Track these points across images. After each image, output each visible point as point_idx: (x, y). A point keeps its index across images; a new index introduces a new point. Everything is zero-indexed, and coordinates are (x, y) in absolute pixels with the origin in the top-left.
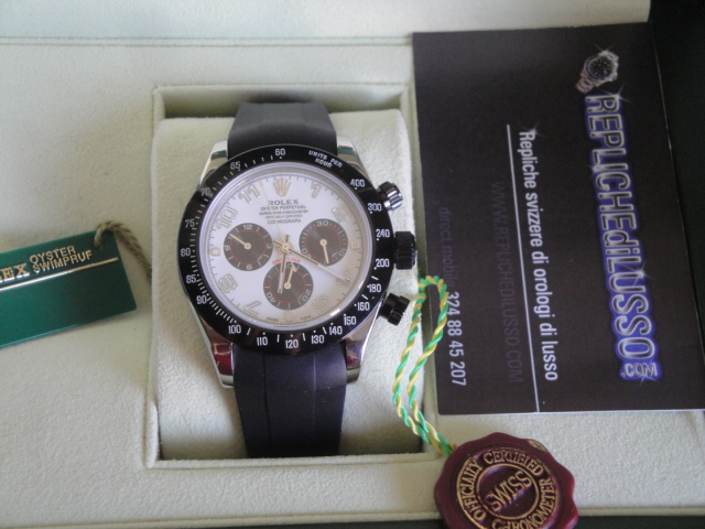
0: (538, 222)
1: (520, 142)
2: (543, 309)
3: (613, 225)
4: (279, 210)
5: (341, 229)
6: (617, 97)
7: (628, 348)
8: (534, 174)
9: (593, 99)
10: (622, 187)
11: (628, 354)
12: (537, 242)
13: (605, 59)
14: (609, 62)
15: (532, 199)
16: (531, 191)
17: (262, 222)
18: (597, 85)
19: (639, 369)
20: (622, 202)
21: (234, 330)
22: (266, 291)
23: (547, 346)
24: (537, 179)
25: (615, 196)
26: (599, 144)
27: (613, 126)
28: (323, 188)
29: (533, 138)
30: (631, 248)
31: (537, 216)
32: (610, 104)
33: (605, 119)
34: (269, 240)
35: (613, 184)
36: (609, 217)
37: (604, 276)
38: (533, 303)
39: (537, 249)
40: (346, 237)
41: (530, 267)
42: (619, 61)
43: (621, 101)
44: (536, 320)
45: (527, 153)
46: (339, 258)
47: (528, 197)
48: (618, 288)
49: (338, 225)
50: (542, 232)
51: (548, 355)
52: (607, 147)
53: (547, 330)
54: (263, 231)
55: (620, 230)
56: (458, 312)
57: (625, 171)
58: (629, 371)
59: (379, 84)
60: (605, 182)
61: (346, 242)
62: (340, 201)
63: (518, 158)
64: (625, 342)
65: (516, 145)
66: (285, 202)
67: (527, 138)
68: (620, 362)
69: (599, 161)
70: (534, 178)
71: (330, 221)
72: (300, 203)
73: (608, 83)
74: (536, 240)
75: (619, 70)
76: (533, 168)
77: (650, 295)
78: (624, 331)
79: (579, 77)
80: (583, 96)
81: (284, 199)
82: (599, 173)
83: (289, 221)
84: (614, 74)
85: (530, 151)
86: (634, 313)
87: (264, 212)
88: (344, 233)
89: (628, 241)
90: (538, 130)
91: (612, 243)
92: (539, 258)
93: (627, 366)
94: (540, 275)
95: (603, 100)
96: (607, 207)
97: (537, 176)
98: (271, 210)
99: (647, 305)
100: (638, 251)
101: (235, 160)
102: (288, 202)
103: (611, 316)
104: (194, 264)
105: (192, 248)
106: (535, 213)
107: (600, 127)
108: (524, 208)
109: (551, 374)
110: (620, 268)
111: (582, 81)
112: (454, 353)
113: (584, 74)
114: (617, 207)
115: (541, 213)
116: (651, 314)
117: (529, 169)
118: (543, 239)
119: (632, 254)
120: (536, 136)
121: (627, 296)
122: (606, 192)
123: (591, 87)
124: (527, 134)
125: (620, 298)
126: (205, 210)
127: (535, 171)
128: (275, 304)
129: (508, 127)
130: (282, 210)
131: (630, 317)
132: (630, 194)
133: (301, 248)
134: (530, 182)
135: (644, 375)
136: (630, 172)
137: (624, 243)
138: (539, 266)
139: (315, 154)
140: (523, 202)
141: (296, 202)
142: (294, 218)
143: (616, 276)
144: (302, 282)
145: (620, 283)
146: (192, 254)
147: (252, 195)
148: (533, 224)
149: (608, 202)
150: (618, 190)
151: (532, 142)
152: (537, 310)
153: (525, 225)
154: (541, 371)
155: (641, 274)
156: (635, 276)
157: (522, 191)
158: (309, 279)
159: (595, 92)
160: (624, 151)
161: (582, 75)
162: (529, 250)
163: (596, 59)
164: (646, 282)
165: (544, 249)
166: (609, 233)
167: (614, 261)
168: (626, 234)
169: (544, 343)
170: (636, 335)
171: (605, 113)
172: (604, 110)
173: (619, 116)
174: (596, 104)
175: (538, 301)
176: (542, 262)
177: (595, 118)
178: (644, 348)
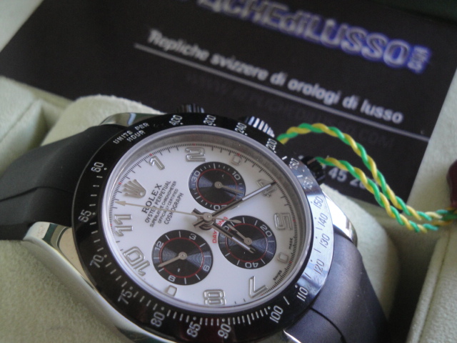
0: (244, 65)
1: (157, 45)
2: (331, 98)
4: (158, 206)
5: (211, 164)
7: (396, 56)
8: (195, 49)
11: (400, 61)
12: (262, 75)
15: (216, 59)
16: (210, 57)
17: (162, 229)
19: (417, 59)
20: (258, 6)
21: (277, 315)
22: (242, 265)
23: (366, 108)
24: (202, 47)
25: (250, 8)
28: (158, 155)
29: (160, 35)
30: (304, 19)
31: (237, 63)
34: (186, 233)
35: (238, 4)
36: (266, 20)
37: (320, 46)
38: (321, 102)
39: (269, 77)
40: (222, 165)
41: (284, 88)
44: (338, 106)
45: (172, 45)
46: (242, 181)
47: (215, 62)
48: (336, 41)
49: (206, 165)
50: (255, 66)
51: (375, 112)
53: (350, 103)
54: (173, 234)
55: (283, 18)
58: (417, 65)
59: (19, 119)
60: (232, 8)
61: (227, 166)
62: (182, 150)
63: (172, 53)
64: (388, 58)
65: (159, 49)
66: (152, 197)
67: (157, 38)
68: (404, 69)
69: (210, 4)
70: (199, 50)
71: (198, 169)
72: (162, 183)
74: (260, 74)
76: (189, 47)
77: (352, 25)
78: (377, 54)
81: (148, 195)
82: (222, 8)
83: (176, 204)
85: (172, 42)
86: (363, 41)
87: (151, 221)
88: (217, 164)
89: (296, 18)
91: (292, 28)
92: (279, 79)
93: (411, 65)
94: (295, 85)
96: (257, 17)
97: (199, 48)
98: (155, 214)
99: (361, 31)
101: (77, 214)
102: (153, 194)
103: (358, 56)
104: (178, 316)
105: (158, 309)
106: (233, 64)
108: (225, 69)
110: (319, 32)
112: (341, 177)
114: (261, 12)
115: (236, 60)
116: (370, 30)
117: (188, 50)
118: (263, 68)
119: (309, 20)
121: (346, 39)
122: (242, 12)
124: (153, 38)
125: (345, 44)
126: (120, 271)
127: (193, 46)
128: (261, 265)
129: (137, 46)
130: (160, 204)
131: (365, 44)
133: (212, 209)
134: (202, 55)
135: (424, 59)
137: (297, 21)
138: (287, 82)
139: (120, 138)
140: (218, 67)
141: (158, 187)
142: (176, 198)
143: (324, 38)
144: (250, 227)
145: (332, 36)
146: (165, 313)
147: (125, 223)
148: (243, 69)
149: (252, 14)
151: (163, 37)
152: (329, 101)
153: (242, 75)
154: (390, 123)
155: (330, 23)
156: (330, 27)
157: (206, 63)
158: (250, 219)
162: (266, 83)
164: (339, 23)
165: (272, 72)
166: (282, 25)
167: (309, 33)
168: (289, 16)
169: (362, 109)
170: (384, 48)
175: (320, 97)
176: (284, 79)
178: (398, 49)
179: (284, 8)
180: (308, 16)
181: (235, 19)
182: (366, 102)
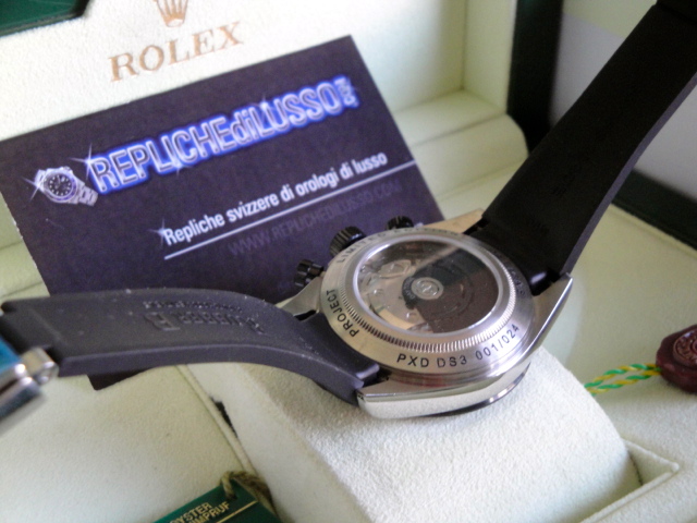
0: (254, 203)
1: (179, 243)
2: (331, 179)
3: (228, 138)
6: (90, 162)
7: (332, 103)
8: (208, 220)
9: (101, 185)
10: (187, 137)
11: (337, 104)
12: (273, 200)
13: (47, 183)
14: (49, 179)
15: (234, 215)
16: (226, 218)
18: (82, 184)
19: (346, 93)
20: (202, 134)
23: (360, 168)
24: (212, 215)
25: (199, 142)
26: (150, 169)
27: (126, 158)
29: (170, 231)
30: (244, 118)
31: (249, 205)
32: (101, 168)
33: (120, 169)
35: (188, 146)
36: (222, 143)
37: (278, 137)
38: (328, 189)
39: (280, 198)
41: (298, 200)
42: (45, 169)
43: (94, 155)
44: (342, 183)
45: (188, 232)
47: (233, 219)
48: (285, 122)
50: (262, 197)
51: (366, 165)
52: (151, 160)
53: (346, 172)
55: (230, 130)
57: (170, 138)
58: (351, 101)
60: (188, 154)
63: (196, 239)
64: (329, 108)
65: (184, 244)
67: (171, 236)
68: (346, 110)
69: (168, 164)
70: (211, 219)
73: (76, 174)
74: (272, 201)
75: (56, 166)
76: (201, 223)
77: (281, 94)
78: (319, 111)
79: (80, 204)
80: (100, 196)
82: (181, 161)
84: (62, 170)
85: (185, 229)
86: (300, 105)
89: (238, 122)
90: (159, 227)
91: (246, 135)
92: (287, 194)
93: (347, 103)
94: (302, 189)
95: (98, 176)
96: (213, 147)
97: (209, 216)
99: (289, 97)
106: (246, 209)
107: (131, 171)
108: (246, 220)
109: (380, 159)
110: (266, 124)
111: (84, 201)
113: (74, 200)
114: (210, 137)
115: (244, 203)
116: (296, 91)
117: (204, 226)
118: (268, 194)
119: (249, 116)
120: (166, 227)
121: (289, 114)
122: (198, 151)
123: (88, 190)
124: (168, 238)
125: (293, 119)
127: (203, 219)
129: (167, 257)
131: (305, 108)
132: (192, 129)
134: (218, 221)
135: (348, 88)
136: (169, 132)
137: (242, 124)
138: (294, 192)
140: (240, 222)
143: (275, 127)
145: (280, 121)
148: (257, 208)
149: (207, 147)
150: (192, 140)
151: (174, 231)
152: (334, 184)
153: (262, 215)
154: (382, 169)
155: (264, 106)
156: (268, 110)
157: (229, 226)
159: (91, 184)
160: (149, 143)
161: (75, 202)
162: (283, 205)
163: (51, 193)
164: (270, 100)
165: (277, 192)
166: (238, 140)
167: (262, 131)
168: (232, 125)
169: (358, 172)
170: (317, 100)
171: (113, 170)
172: (109, 171)
173: (111, 155)
174: (106, 180)
175: (325, 185)
176: (290, 191)
177: (122, 177)
178: (327, 93)
179: (221, 119)
180: (244, 112)
181: (199, 164)
182: (354, 162)
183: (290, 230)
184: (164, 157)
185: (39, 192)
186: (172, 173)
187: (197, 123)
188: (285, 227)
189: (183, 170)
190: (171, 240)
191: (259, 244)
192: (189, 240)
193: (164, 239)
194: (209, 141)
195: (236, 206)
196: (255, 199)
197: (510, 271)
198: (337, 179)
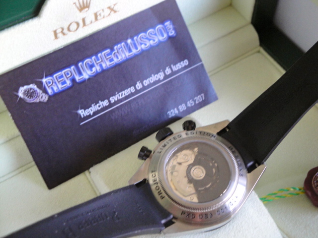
0: (123, 92)
1: (87, 116)
2: (161, 76)
3: (111, 60)
6: (44, 80)
7: (163, 36)
8: (101, 103)
9: (50, 91)
10: (91, 62)
11: (165, 36)
12: (132, 89)
13: (24, 93)
14: (25, 91)
15: (113, 99)
16: (109, 101)
18: (41, 92)
19: (170, 29)
20: (98, 60)
23: (175, 68)
24: (103, 100)
25: (97, 64)
26: (73, 80)
27: (62, 76)
29: (83, 110)
30: (119, 49)
31: (120, 94)
32: (50, 83)
33: (59, 82)
35: (91, 67)
36: (108, 63)
37: (136, 56)
38: (159, 81)
39: (135, 88)
41: (144, 88)
42: (23, 86)
43: (46, 77)
44: (166, 77)
45: (91, 110)
47: (113, 101)
48: (139, 48)
50: (127, 89)
51: (178, 67)
52: (74, 76)
53: (168, 71)
55: (112, 56)
56: (176, 109)
57: (83, 64)
58: (172, 33)
63: (95, 114)
64: (161, 38)
65: (90, 116)
68: (170, 37)
69: (81, 77)
70: (103, 102)
73: (38, 87)
74: (132, 90)
75: (28, 84)
76: (98, 105)
77: (137, 34)
78: (156, 40)
79: (40, 102)
80: (50, 97)
82: (88, 75)
84: (31, 86)
85: (90, 109)
86: (147, 38)
89: (116, 51)
90: (78, 109)
91: (120, 58)
92: (139, 86)
93: (170, 34)
94: (146, 82)
95: (49, 87)
96: (104, 65)
97: (101, 101)
99: (142, 35)
100: (119, 45)
103: (151, 47)
106: (119, 95)
107: (64, 83)
108: (119, 101)
109: (186, 62)
110: (130, 50)
111: (42, 100)
113: (37, 100)
114: (102, 61)
115: (118, 93)
116: (145, 31)
117: (99, 106)
118: (130, 87)
119: (121, 47)
120: (81, 109)
121: (141, 44)
122: (97, 68)
123: (44, 94)
124: (82, 114)
125: (143, 46)
127: (98, 103)
129: (82, 124)
131: (150, 40)
132: (94, 57)
135: (171, 27)
136: (82, 60)
137: (118, 52)
138: (143, 84)
140: (116, 103)
143: (134, 51)
145: (136, 48)
148: (124, 94)
149: (101, 66)
150: (93, 63)
151: (85, 110)
152: (162, 78)
153: (127, 97)
154: (186, 67)
155: (129, 41)
156: (131, 43)
157: (111, 105)
159: (45, 91)
160: (73, 67)
161: (38, 101)
162: (137, 92)
163: (26, 98)
164: (132, 38)
165: (134, 85)
166: (116, 60)
167: (128, 54)
168: (113, 53)
169: (174, 70)
170: (155, 34)
171: (55, 83)
172: (54, 84)
173: (55, 76)
174: (52, 89)
175: (158, 79)
176: (141, 84)
177: (60, 86)
178: (160, 30)
179: (108, 51)
181: (97, 75)
182: (172, 66)
183: (140, 104)
184: (80, 74)
185: (21, 98)
186: (84, 82)
187: (96, 54)
188: (137, 103)
189: (89, 79)
190: (83, 115)
191: (125, 113)
192: (92, 114)
193: (80, 115)
194: (102, 63)
195: (115, 95)
196: (124, 90)
197: (237, 162)
198: (164, 75)
